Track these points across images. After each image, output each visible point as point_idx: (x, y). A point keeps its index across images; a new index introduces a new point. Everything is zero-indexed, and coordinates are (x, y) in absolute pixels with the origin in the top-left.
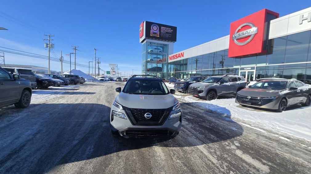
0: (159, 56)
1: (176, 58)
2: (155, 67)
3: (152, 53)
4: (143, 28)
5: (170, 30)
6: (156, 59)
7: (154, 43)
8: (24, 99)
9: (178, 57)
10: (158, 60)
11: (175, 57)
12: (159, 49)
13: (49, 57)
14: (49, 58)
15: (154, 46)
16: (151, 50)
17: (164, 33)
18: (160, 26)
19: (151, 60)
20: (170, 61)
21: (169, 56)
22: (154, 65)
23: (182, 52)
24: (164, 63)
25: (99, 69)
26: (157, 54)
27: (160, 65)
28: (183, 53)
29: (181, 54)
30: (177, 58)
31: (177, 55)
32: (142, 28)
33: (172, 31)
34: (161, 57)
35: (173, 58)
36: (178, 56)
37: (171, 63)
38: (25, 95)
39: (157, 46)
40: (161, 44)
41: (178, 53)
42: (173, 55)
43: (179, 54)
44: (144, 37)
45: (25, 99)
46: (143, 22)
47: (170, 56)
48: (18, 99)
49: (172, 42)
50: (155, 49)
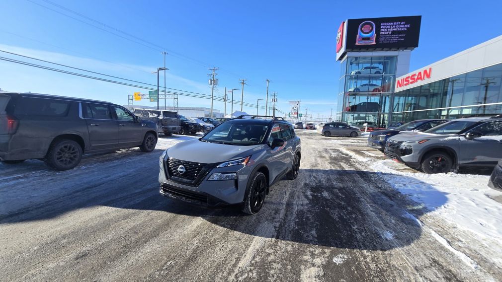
0: (374, 82)
1: (412, 83)
2: (364, 103)
3: (358, 77)
4: (342, 34)
5: (402, 26)
6: (366, 88)
7: (365, 58)
8: (147, 143)
9: (418, 79)
10: (372, 89)
11: (411, 81)
12: (374, 68)
13: (213, 96)
14: (213, 98)
15: (363, 63)
16: (357, 71)
17: (389, 34)
18: (378, 21)
19: (354, 90)
20: (398, 90)
21: (397, 79)
22: (363, 100)
23: (427, 68)
24: (386, 93)
25: (274, 109)
26: (370, 78)
27: (375, 99)
28: (430, 69)
29: (425, 72)
30: (414, 81)
31: (415, 75)
32: (340, 34)
33: (409, 26)
34: (379, 83)
35: (405, 83)
36: (416, 77)
37: (400, 94)
38: (149, 138)
39: (372, 63)
40: (380, 58)
41: (416, 72)
42: (405, 77)
43: (420, 73)
44: (343, 50)
45: (149, 143)
46: (344, 23)
47: (399, 79)
48: (140, 142)
49: (406, 49)
50: (366, 68)
